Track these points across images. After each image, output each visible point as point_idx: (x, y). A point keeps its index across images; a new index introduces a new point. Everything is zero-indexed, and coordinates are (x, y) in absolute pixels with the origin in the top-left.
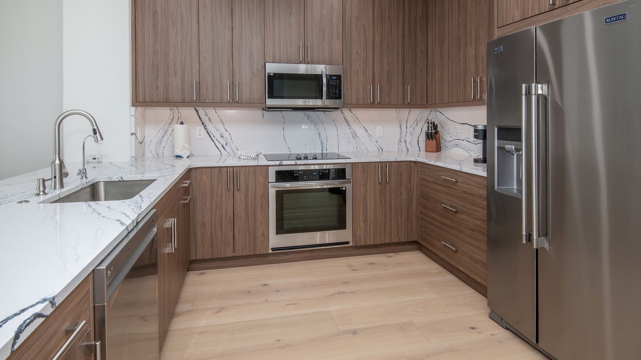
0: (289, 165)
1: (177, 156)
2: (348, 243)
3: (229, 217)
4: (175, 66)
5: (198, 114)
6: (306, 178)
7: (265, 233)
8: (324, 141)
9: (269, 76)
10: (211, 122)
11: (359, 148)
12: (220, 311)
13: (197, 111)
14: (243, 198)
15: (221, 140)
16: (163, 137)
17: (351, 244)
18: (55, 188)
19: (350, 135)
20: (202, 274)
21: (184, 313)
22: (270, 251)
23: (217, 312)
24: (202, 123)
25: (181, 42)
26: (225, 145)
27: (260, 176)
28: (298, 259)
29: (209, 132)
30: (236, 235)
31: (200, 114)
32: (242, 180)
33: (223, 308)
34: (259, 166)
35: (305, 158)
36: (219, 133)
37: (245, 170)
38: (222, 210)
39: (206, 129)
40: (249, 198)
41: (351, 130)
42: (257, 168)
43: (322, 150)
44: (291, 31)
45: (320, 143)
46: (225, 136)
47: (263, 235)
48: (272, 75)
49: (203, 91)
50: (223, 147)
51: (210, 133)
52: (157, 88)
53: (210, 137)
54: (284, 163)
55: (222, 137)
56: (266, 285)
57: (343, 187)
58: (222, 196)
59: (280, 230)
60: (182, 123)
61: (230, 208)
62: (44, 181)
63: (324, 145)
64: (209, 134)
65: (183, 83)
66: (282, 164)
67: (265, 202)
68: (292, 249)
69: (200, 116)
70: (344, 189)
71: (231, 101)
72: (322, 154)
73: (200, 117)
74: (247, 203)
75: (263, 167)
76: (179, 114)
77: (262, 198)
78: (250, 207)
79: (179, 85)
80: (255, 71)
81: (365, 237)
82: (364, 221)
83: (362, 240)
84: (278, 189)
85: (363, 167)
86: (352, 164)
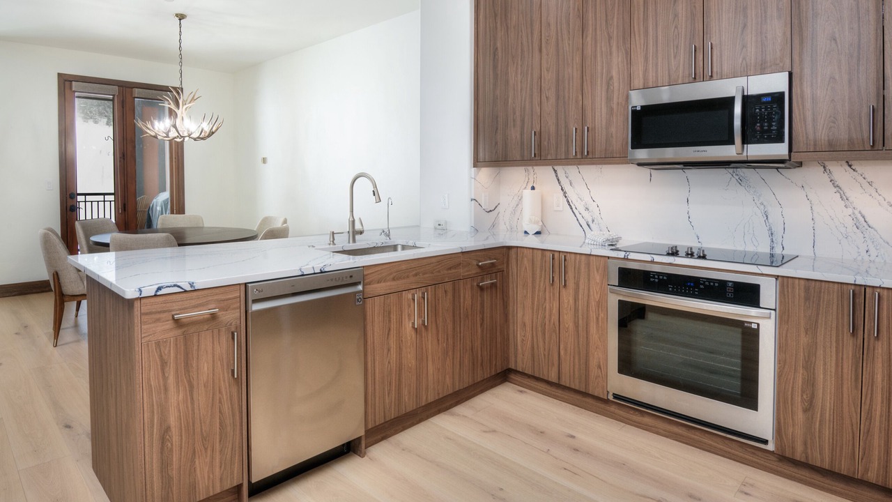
0: (639, 261)
2: (766, 442)
3: (554, 324)
4: (514, 113)
5: (557, 176)
6: (673, 288)
7: (601, 364)
8: (778, 229)
9: (634, 112)
10: (573, 187)
12: (490, 432)
13: (555, 171)
14: (571, 301)
15: (585, 214)
16: (517, 205)
17: (771, 447)
18: (349, 242)
19: (849, 222)
20: (521, 392)
21: (459, 415)
22: (611, 397)
23: (484, 432)
24: (562, 189)
25: (521, 82)
26: (590, 223)
27: (596, 272)
28: (661, 431)
29: (570, 201)
30: (562, 353)
31: (559, 175)
32: (571, 274)
33: (494, 431)
34: (593, 255)
35: (687, 254)
36: (583, 203)
37: (575, 259)
38: (545, 310)
39: (566, 197)
40: (580, 302)
41: (850, 211)
42: (591, 258)
43: (772, 248)
44: (676, 27)
45: (767, 234)
46: (590, 209)
47: (599, 367)
48: (639, 108)
49: (545, 142)
50: (588, 225)
51: (571, 204)
53: (572, 209)
54: (632, 256)
55: (587, 209)
56: (573, 437)
57: (751, 323)
58: (545, 291)
60: (533, 188)
61: (555, 311)
62: (333, 233)
63: (778, 238)
64: (569, 205)
65: (522, 134)
66: (629, 257)
67: (602, 315)
68: (647, 408)
69: (560, 178)
70: (754, 326)
71: (579, 156)
72: (772, 256)
73: (558, 180)
74: (576, 310)
75: (600, 258)
76: (535, 176)
77: (599, 307)
78: (580, 317)
79: (519, 137)
80: (615, 106)
81: (805, 444)
82: (805, 411)
83: (799, 448)
84: (622, 298)
85: (807, 290)
86: (777, 277)
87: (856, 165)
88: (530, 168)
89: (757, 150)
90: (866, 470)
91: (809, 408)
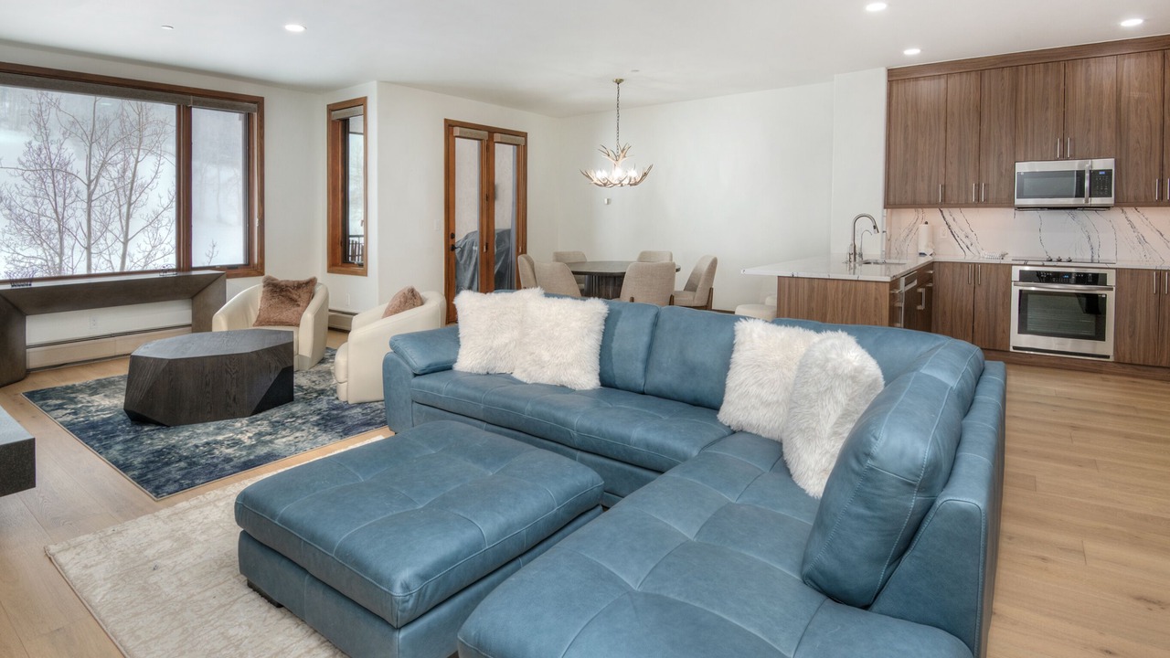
0: (1035, 265)
1: (921, 254)
2: (1108, 357)
3: (969, 310)
4: (923, 172)
5: (943, 215)
6: (1055, 280)
7: (1005, 330)
8: (1096, 246)
10: (955, 222)
11: (1148, 256)
13: (941, 211)
14: (983, 294)
15: (965, 240)
17: (1112, 359)
19: (1136, 240)
22: (1011, 349)
24: (946, 222)
25: (929, 150)
26: (969, 246)
27: (1002, 274)
28: (1044, 365)
29: (953, 232)
30: (976, 327)
32: (984, 277)
34: (1002, 264)
35: (1058, 260)
36: (963, 233)
37: (988, 267)
38: (962, 302)
39: (950, 229)
40: (991, 294)
41: (1136, 234)
42: (999, 266)
43: (1093, 256)
45: (1089, 249)
46: (970, 237)
47: (1004, 332)
48: (1022, 173)
49: (949, 192)
50: (967, 247)
51: (954, 234)
52: (906, 192)
53: (955, 237)
54: (1030, 262)
55: (967, 237)
57: (1101, 294)
58: (963, 289)
59: (1023, 329)
60: (926, 223)
61: (971, 302)
63: (1096, 250)
65: (929, 186)
66: (1028, 264)
67: (1006, 300)
69: (945, 216)
70: (1104, 295)
71: (977, 202)
74: (988, 298)
75: (1005, 265)
76: (924, 215)
77: (1004, 295)
78: (990, 302)
79: (926, 188)
80: (1004, 171)
81: (1130, 353)
82: (1131, 337)
83: (1128, 356)
84: (1021, 288)
85: (1132, 274)
86: (1116, 269)
87: (1139, 209)
88: (920, 210)
89: (1096, 201)
90: (1161, 361)
91: (1132, 335)
